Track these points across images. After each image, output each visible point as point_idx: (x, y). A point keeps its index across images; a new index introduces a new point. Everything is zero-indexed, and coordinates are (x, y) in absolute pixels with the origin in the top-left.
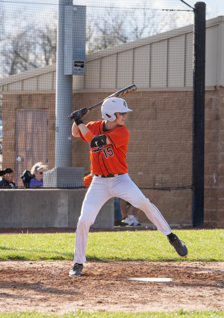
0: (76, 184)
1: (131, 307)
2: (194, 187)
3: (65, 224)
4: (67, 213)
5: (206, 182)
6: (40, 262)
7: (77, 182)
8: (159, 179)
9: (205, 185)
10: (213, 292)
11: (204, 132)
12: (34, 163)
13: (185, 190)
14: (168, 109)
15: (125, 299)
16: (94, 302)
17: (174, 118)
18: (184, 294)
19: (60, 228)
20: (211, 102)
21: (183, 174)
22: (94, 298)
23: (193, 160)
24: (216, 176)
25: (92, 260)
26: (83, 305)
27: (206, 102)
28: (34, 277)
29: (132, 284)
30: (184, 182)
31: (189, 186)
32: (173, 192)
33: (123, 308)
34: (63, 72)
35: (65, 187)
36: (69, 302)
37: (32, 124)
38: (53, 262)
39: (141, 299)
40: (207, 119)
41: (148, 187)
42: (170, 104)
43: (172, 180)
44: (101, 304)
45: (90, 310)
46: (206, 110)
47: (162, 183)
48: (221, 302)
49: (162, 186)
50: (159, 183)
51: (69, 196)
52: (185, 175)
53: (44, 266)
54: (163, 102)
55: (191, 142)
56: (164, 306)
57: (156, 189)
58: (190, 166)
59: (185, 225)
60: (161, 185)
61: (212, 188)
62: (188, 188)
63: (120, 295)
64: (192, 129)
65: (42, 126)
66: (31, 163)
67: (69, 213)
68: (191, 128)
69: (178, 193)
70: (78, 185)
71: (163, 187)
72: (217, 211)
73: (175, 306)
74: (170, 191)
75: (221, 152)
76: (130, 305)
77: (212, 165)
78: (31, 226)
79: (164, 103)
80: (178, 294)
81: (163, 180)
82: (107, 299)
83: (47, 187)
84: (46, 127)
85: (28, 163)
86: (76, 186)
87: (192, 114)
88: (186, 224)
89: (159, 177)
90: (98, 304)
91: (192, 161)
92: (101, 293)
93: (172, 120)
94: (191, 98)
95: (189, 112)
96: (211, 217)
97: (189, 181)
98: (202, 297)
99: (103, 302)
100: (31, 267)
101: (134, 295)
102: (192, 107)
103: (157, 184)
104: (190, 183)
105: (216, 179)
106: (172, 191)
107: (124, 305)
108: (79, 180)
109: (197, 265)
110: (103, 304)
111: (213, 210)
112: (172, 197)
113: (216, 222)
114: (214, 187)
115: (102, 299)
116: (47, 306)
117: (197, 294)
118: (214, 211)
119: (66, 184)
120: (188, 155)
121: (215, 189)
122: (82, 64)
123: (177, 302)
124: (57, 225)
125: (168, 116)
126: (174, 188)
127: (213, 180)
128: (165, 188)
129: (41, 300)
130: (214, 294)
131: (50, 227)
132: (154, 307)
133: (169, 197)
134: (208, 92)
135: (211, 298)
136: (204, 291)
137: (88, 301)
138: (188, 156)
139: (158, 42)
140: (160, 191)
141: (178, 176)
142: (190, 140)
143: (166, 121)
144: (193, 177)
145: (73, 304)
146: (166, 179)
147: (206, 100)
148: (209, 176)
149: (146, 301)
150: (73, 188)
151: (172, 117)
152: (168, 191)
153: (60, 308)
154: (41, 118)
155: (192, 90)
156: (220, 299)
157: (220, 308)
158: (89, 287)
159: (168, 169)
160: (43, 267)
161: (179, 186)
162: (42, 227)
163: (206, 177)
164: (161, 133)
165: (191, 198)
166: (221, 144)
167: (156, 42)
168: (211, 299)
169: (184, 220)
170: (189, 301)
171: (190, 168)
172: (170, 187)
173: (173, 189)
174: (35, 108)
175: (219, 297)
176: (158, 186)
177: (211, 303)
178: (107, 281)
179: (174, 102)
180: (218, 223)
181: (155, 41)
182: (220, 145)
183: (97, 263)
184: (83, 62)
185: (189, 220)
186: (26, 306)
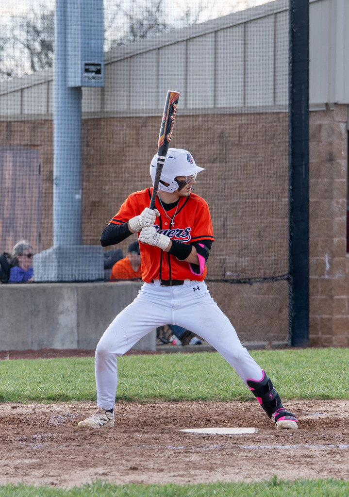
0: (89, 274)
1: (189, 475)
2: (291, 278)
3: (72, 343)
4: (75, 324)
5: (312, 269)
6: (30, 405)
7: (91, 271)
8: (231, 265)
9: (310, 273)
10: (327, 448)
11: (308, 183)
12: (18, 238)
13: (278, 282)
14: (246, 143)
15: (177, 463)
16: (124, 468)
17: (258, 159)
18: (278, 452)
19: (63, 350)
20: (320, 131)
21: (272, 256)
22: (124, 462)
23: (291, 232)
24: (330, 258)
25: (120, 401)
26: (104, 474)
27: (311, 132)
28: (20, 430)
29: (189, 439)
30: (275, 268)
31: (284, 276)
32: (256, 286)
33: (174, 478)
34: (65, 81)
35: (70, 279)
36: (82, 469)
37: (13, 170)
38: (52, 405)
39: (205, 463)
40: (313, 160)
41: (213, 278)
42: (249, 134)
43: (254, 265)
44: (137, 472)
45: (117, 481)
46: (312, 145)
47: (236, 271)
48: (342, 464)
49: (238, 276)
50: (232, 272)
51: (78, 295)
52: (277, 258)
53: (37, 410)
54: (237, 131)
55: (287, 199)
56: (244, 473)
57: (226, 281)
58: (285, 242)
59: (276, 343)
60: (235, 274)
61: (323, 279)
62: (282, 280)
63: (169, 457)
64: (287, 178)
65: (30, 175)
66: (11, 238)
67: (78, 325)
68: (285, 176)
69: (265, 288)
70: (94, 275)
71: (239, 278)
72: (331, 318)
73: (263, 473)
74: (251, 284)
75: (338, 217)
76: (186, 473)
77: (322, 239)
78: (13, 348)
79: (239, 133)
80: (268, 453)
81: (239, 267)
82: (146, 463)
83: (39, 280)
84: (36, 175)
85: (7, 238)
86: (90, 279)
87: (287, 152)
88: (279, 340)
89: (231, 261)
90: (130, 472)
91: (288, 232)
92: (136, 454)
93: (254, 163)
94: (285, 124)
95: (281, 149)
96: (321, 328)
97: (284, 268)
98: (308, 456)
99: (139, 468)
100: (15, 413)
101: (192, 457)
102: (288, 140)
103: (228, 273)
104: (286, 270)
105: (330, 263)
106: (254, 284)
107: (176, 474)
108: (94, 268)
109: (299, 405)
110: (140, 472)
111: (325, 316)
112: (254, 296)
113: (330, 336)
114: (326, 277)
115: (138, 463)
116: (43, 476)
117: (301, 452)
118: (326, 318)
119: (72, 275)
120: (281, 222)
121: (327, 280)
122: (99, 67)
123: (266, 467)
124: (57, 346)
125: (246, 155)
126: (257, 280)
127: (325, 264)
128: (243, 279)
129: (33, 467)
130: (328, 452)
131: (46, 349)
132: (228, 475)
133: (249, 296)
134: (314, 114)
135: (324, 458)
136: (313, 447)
137: (113, 467)
138: (281, 224)
139: (230, 27)
140: (233, 285)
141: (265, 258)
142: (285, 197)
143: (242, 164)
144: (289, 259)
145: (88, 472)
146: (243, 264)
147: (310, 128)
148: (317, 258)
149: (214, 466)
150: (86, 281)
151: (253, 157)
152: (248, 286)
153: (67, 479)
154: (29, 160)
155: (287, 110)
156: (341, 460)
157: (340, 474)
158: (116, 444)
159: (247, 247)
160: (35, 413)
161: (267, 276)
162: (33, 348)
163: (313, 260)
164: (236, 185)
165: (288, 297)
166: (338, 203)
167: (227, 28)
168: (325, 461)
169: (276, 335)
170: (286, 465)
171: (285, 244)
172: (250, 277)
173: (256, 282)
174: (17, 145)
175: (338, 458)
176: (230, 276)
177: (324, 467)
178: (146, 435)
179: (257, 132)
180: (334, 338)
181: (225, 26)
182: (335, 205)
183: (128, 406)
184: (99, 65)
185: (284, 335)
186: (7, 476)
